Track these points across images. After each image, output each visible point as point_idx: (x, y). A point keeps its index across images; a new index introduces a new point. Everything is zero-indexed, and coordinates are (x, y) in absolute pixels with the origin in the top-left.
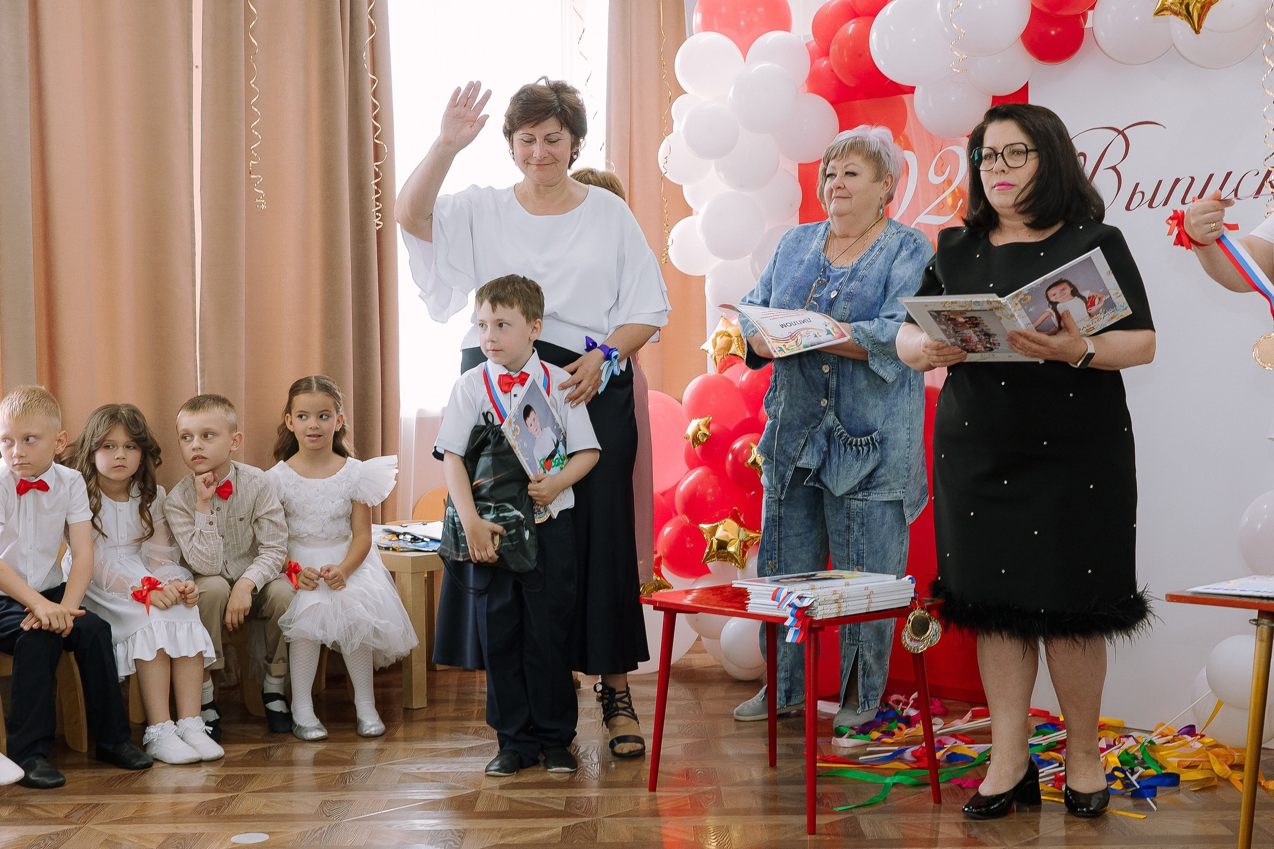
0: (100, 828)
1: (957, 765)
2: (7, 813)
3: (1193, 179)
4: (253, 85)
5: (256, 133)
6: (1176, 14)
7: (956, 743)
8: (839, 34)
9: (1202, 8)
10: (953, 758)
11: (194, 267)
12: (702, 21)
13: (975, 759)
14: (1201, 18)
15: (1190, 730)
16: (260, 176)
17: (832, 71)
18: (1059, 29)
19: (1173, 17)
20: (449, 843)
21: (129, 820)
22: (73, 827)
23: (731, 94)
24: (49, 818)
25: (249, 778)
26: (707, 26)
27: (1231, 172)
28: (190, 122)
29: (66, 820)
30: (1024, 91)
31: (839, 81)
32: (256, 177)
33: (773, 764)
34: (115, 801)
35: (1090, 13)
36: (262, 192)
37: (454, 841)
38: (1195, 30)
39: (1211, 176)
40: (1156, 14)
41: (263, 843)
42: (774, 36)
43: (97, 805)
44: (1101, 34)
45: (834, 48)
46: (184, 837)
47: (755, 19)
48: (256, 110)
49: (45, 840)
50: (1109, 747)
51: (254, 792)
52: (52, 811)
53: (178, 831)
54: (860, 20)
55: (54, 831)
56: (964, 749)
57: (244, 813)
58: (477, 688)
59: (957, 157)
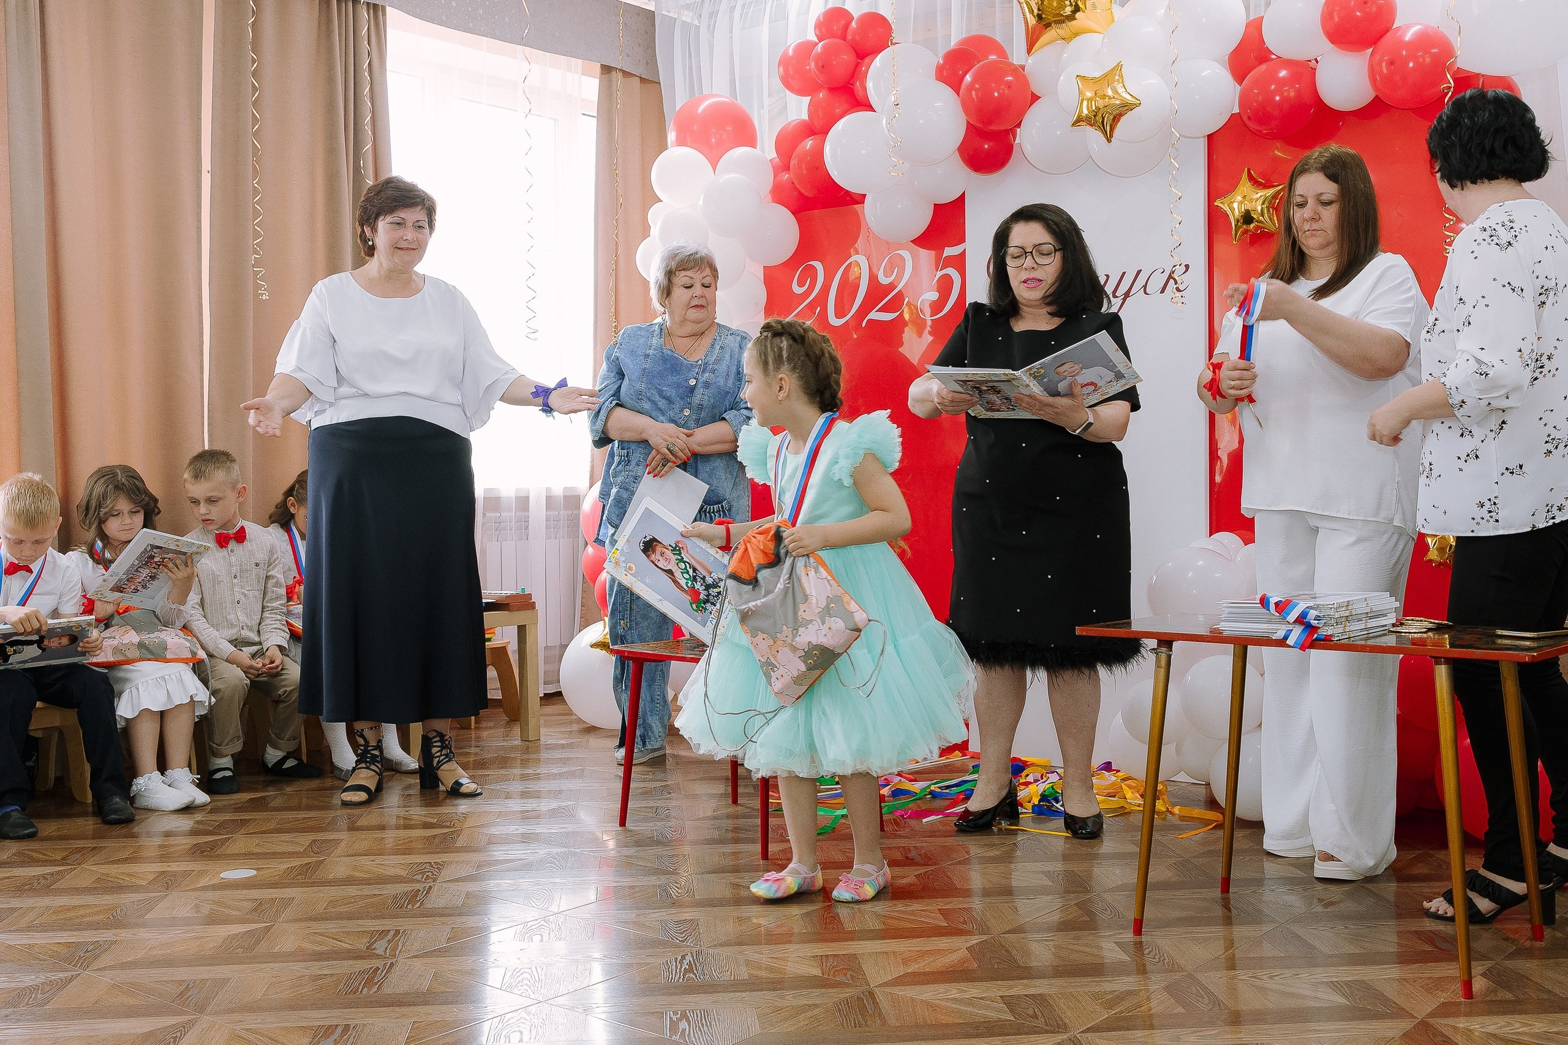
0: (94, 868)
1: (899, 800)
2: (6, 857)
3: (1108, 276)
4: (256, 185)
5: (258, 229)
6: (1092, 125)
7: (900, 780)
8: (799, 150)
9: (1114, 118)
10: (897, 793)
11: (202, 354)
12: (676, 139)
13: (917, 794)
14: (1112, 129)
15: (1107, 767)
16: (262, 269)
17: (793, 183)
18: (991, 144)
19: (1089, 128)
20: (427, 874)
21: (126, 861)
22: (71, 867)
23: (701, 202)
24: (46, 861)
25: (244, 822)
26: (681, 142)
27: (1141, 270)
28: (199, 221)
29: (63, 861)
30: (961, 199)
31: (801, 194)
32: (258, 269)
33: (735, 801)
34: (113, 845)
35: (1018, 130)
36: (264, 284)
37: (431, 872)
38: (1108, 141)
39: (1124, 273)
40: (1073, 125)
41: (250, 877)
42: (740, 152)
43: (95, 848)
44: (1027, 148)
45: (794, 162)
46: (174, 874)
47: (725, 136)
48: (259, 208)
49: (39, 880)
50: (1036, 781)
51: (247, 834)
52: (50, 854)
53: (169, 869)
54: (817, 137)
55: (49, 871)
56: (907, 785)
57: (236, 852)
58: (473, 743)
59: (903, 260)
